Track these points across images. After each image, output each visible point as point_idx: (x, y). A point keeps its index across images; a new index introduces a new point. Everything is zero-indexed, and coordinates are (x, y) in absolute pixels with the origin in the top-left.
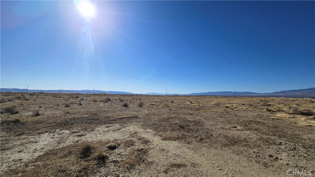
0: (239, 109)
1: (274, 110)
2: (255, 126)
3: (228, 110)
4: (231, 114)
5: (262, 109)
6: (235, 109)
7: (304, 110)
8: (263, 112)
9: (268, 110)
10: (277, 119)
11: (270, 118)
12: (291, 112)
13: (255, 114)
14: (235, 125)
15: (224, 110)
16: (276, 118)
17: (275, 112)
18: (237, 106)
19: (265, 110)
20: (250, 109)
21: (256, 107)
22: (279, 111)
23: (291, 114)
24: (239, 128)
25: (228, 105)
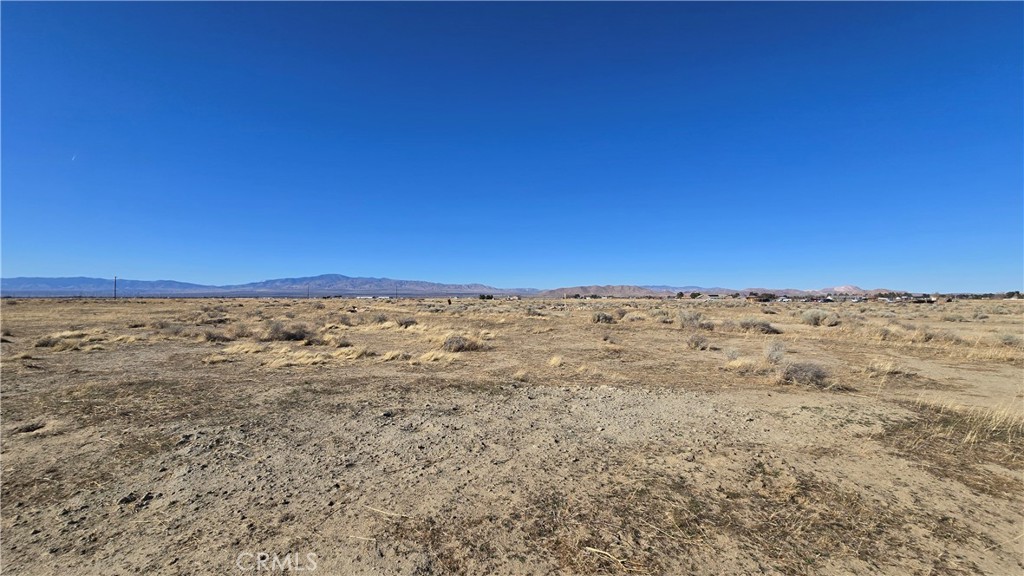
0: (110, 344)
1: (228, 336)
2: (132, 401)
3: (50, 355)
4: (51, 373)
5: (197, 335)
6: (87, 348)
7: (294, 327)
8: (193, 345)
9: (211, 337)
10: (224, 361)
11: (204, 362)
12: (266, 336)
13: (163, 357)
14: (35, 421)
15: (26, 357)
16: (222, 358)
17: (228, 340)
18: (100, 336)
19: (201, 339)
20: (153, 340)
21: (176, 333)
22: (242, 335)
23: (266, 340)
24: (52, 424)
25: (56, 335)
